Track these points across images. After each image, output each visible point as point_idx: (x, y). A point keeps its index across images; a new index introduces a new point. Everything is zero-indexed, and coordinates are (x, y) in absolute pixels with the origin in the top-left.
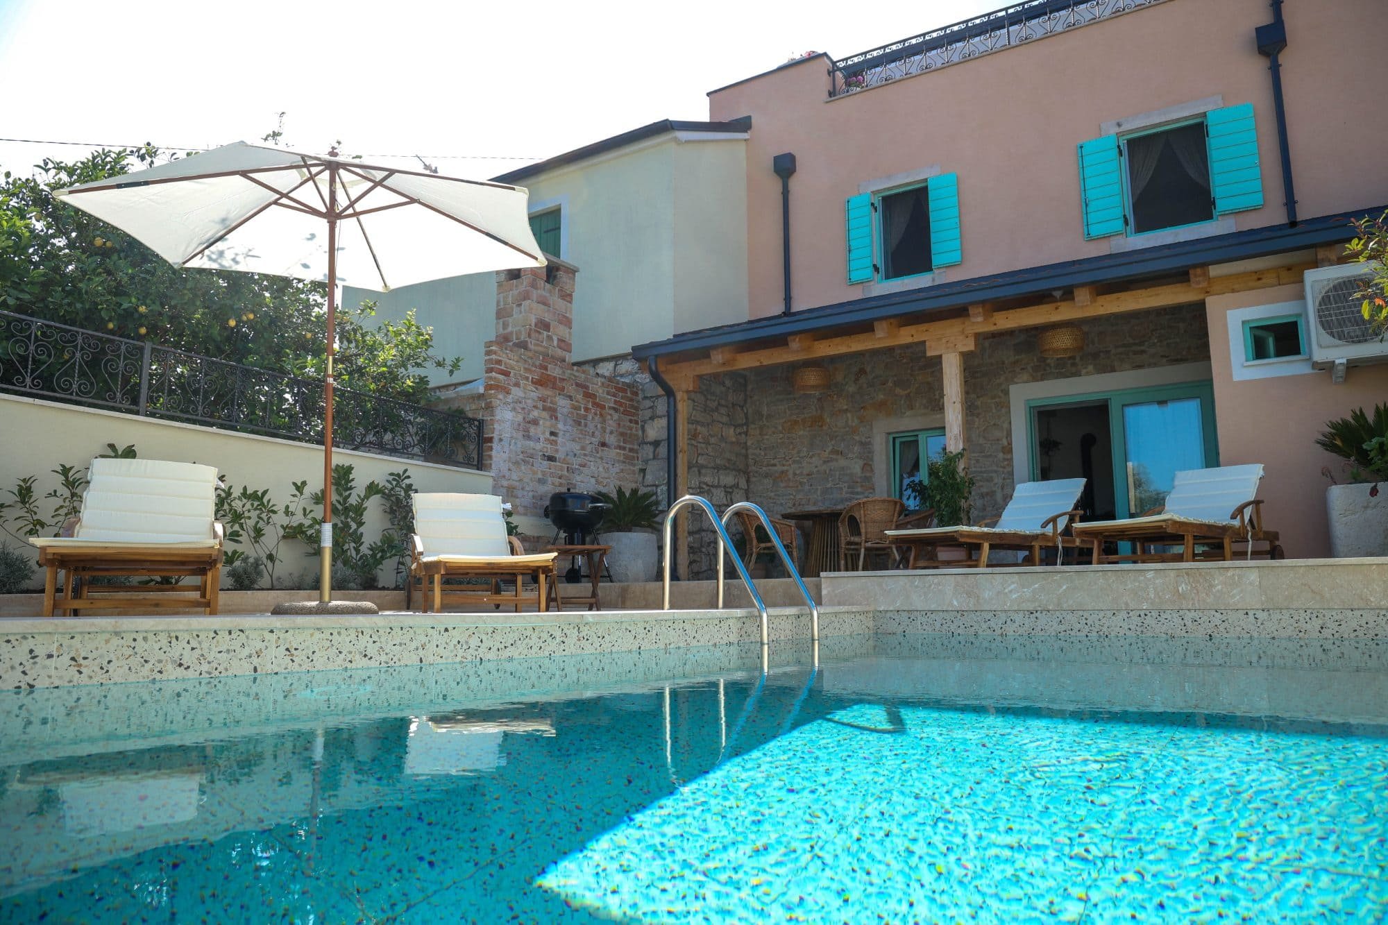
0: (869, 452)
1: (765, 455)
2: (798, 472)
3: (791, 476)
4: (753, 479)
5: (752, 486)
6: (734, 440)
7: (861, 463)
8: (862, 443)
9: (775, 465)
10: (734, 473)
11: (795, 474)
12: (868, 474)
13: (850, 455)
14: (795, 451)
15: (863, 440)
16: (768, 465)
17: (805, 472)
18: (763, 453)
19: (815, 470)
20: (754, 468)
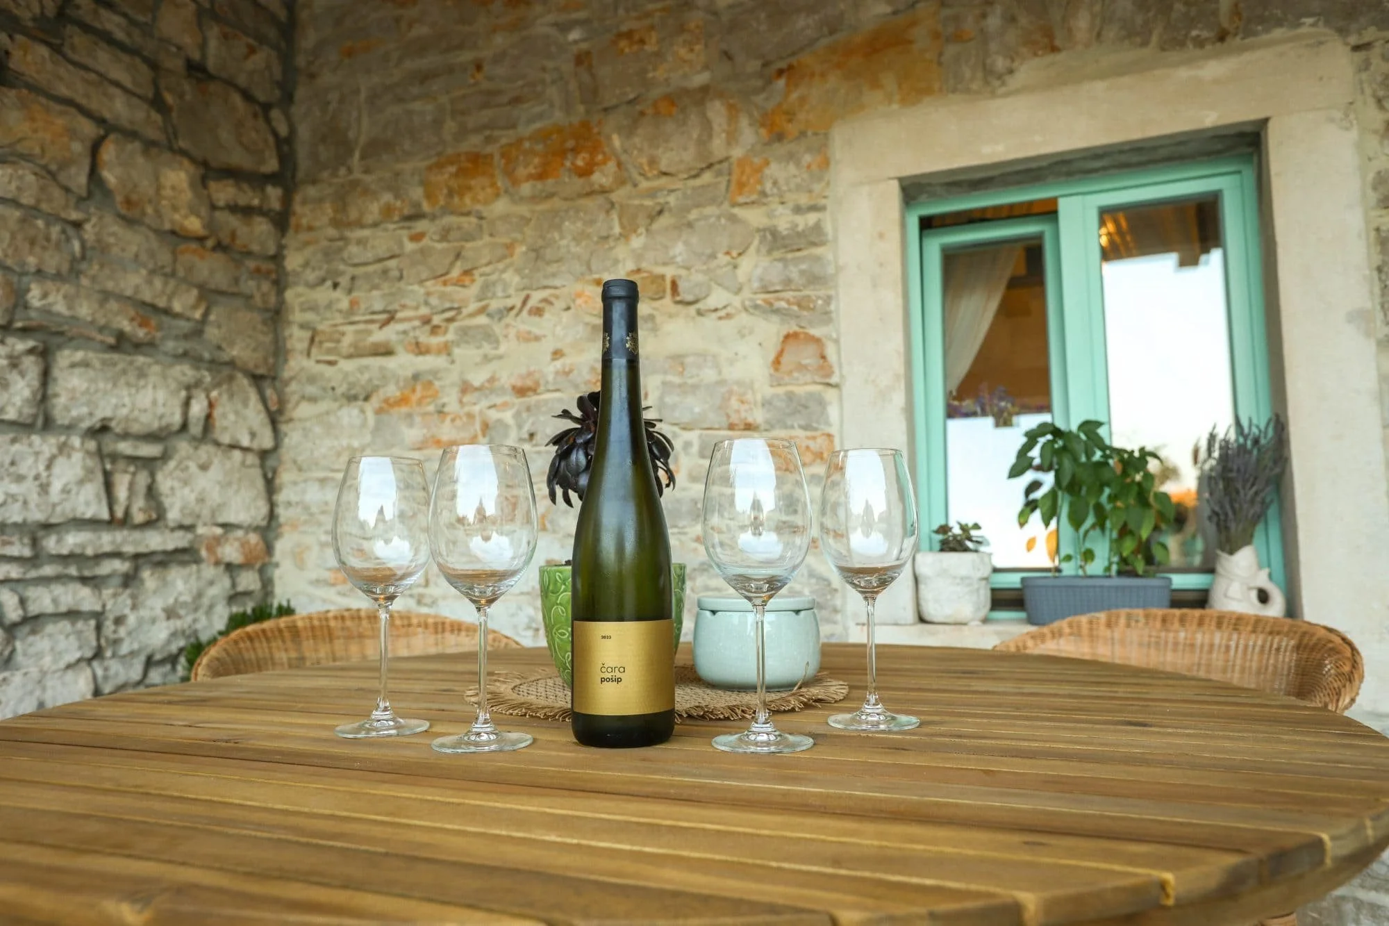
0: (815, 279)
1: (353, 304)
2: (477, 378)
3: (450, 399)
4: (303, 411)
5: (293, 437)
6: (194, 224)
7: (771, 330)
8: (775, 241)
9: (386, 351)
10: (185, 371)
11: (466, 388)
12: (804, 388)
13: (718, 297)
14: (474, 290)
15: (784, 220)
16: (357, 353)
17: (507, 378)
18: (344, 304)
19: (550, 369)
20: (309, 365)
